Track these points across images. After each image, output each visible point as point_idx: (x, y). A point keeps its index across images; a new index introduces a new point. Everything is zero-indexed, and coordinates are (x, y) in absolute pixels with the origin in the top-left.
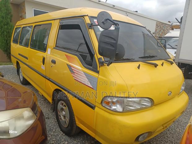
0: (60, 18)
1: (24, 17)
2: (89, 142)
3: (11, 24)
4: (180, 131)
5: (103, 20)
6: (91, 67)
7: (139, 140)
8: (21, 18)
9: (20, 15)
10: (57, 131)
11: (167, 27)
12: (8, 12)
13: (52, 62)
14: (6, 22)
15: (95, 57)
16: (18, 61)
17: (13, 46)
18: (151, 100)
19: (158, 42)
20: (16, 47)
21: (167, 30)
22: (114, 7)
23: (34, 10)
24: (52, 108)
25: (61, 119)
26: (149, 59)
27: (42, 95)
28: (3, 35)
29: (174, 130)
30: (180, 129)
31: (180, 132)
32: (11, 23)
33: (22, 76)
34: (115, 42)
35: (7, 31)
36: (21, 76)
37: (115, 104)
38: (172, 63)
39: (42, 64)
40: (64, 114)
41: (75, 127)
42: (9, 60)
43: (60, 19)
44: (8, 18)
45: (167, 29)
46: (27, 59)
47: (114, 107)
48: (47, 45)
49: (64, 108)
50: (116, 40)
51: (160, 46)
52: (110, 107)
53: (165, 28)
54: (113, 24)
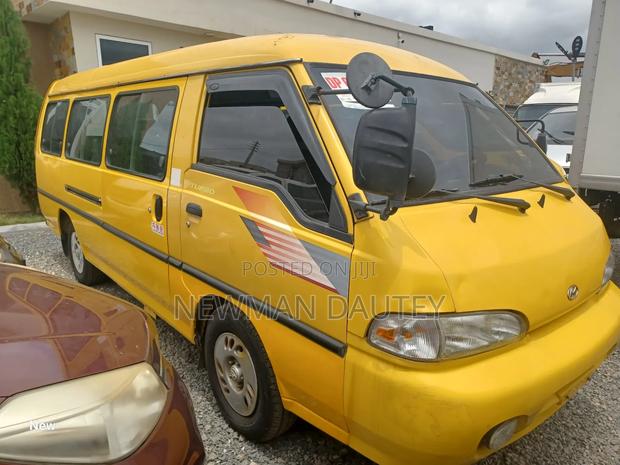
0: (205, 70)
1: (68, 63)
2: (324, 458)
3: (26, 89)
4: (605, 407)
5: (366, 81)
6: (326, 225)
7: (491, 442)
8: (60, 66)
9: (56, 58)
10: (218, 429)
11: (530, 72)
12: (16, 52)
13: (187, 210)
14: (10, 83)
15: (335, 193)
16: (64, 209)
17: (46, 163)
18: (520, 317)
19: (518, 130)
20: (55, 166)
21: (531, 81)
22: (358, 18)
23: (101, 40)
24: (190, 355)
25: (228, 391)
26: (499, 187)
27: (157, 317)
28: (6, 126)
29: (583, 406)
30: (603, 398)
31: (604, 410)
32: (28, 88)
33: (81, 257)
34: (405, 145)
35: (17, 112)
36: (79, 257)
37: (411, 336)
38: (568, 196)
39: (155, 219)
40: (237, 374)
41: (277, 414)
42: (27, 208)
43: (206, 73)
44: (16, 71)
45: (529, 78)
46: (99, 203)
47: (408, 347)
48: (166, 156)
49: (237, 354)
50: (408, 138)
51: (527, 141)
52: (397, 346)
53: (523, 77)
54: (396, 91)
